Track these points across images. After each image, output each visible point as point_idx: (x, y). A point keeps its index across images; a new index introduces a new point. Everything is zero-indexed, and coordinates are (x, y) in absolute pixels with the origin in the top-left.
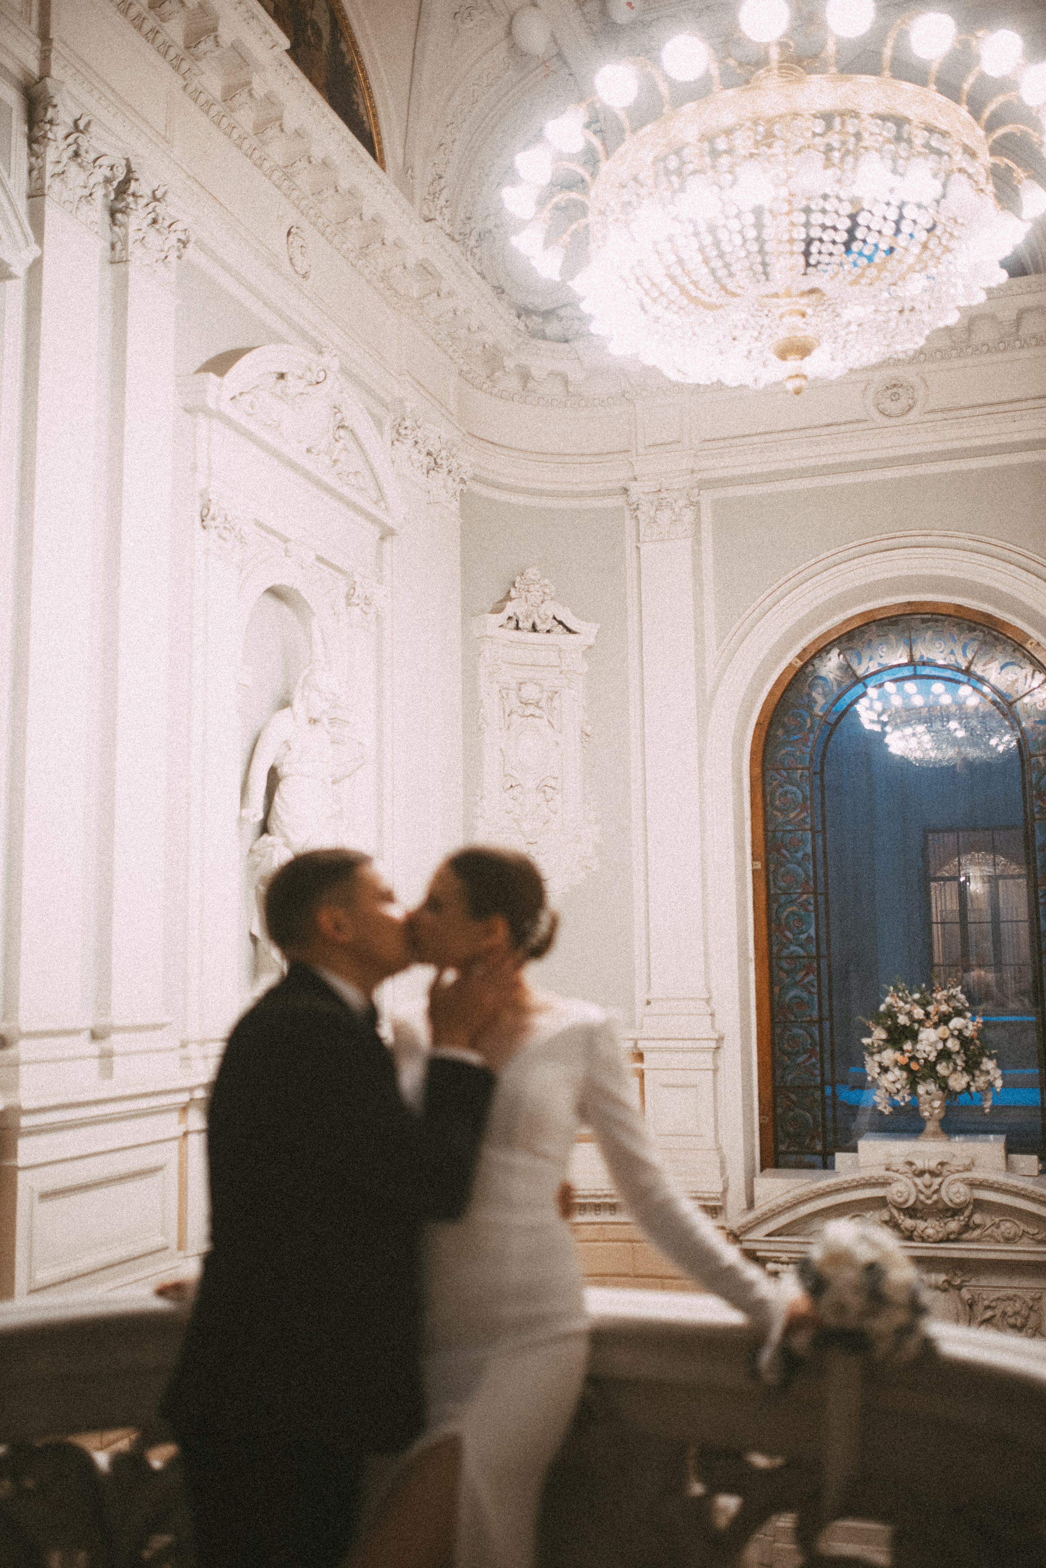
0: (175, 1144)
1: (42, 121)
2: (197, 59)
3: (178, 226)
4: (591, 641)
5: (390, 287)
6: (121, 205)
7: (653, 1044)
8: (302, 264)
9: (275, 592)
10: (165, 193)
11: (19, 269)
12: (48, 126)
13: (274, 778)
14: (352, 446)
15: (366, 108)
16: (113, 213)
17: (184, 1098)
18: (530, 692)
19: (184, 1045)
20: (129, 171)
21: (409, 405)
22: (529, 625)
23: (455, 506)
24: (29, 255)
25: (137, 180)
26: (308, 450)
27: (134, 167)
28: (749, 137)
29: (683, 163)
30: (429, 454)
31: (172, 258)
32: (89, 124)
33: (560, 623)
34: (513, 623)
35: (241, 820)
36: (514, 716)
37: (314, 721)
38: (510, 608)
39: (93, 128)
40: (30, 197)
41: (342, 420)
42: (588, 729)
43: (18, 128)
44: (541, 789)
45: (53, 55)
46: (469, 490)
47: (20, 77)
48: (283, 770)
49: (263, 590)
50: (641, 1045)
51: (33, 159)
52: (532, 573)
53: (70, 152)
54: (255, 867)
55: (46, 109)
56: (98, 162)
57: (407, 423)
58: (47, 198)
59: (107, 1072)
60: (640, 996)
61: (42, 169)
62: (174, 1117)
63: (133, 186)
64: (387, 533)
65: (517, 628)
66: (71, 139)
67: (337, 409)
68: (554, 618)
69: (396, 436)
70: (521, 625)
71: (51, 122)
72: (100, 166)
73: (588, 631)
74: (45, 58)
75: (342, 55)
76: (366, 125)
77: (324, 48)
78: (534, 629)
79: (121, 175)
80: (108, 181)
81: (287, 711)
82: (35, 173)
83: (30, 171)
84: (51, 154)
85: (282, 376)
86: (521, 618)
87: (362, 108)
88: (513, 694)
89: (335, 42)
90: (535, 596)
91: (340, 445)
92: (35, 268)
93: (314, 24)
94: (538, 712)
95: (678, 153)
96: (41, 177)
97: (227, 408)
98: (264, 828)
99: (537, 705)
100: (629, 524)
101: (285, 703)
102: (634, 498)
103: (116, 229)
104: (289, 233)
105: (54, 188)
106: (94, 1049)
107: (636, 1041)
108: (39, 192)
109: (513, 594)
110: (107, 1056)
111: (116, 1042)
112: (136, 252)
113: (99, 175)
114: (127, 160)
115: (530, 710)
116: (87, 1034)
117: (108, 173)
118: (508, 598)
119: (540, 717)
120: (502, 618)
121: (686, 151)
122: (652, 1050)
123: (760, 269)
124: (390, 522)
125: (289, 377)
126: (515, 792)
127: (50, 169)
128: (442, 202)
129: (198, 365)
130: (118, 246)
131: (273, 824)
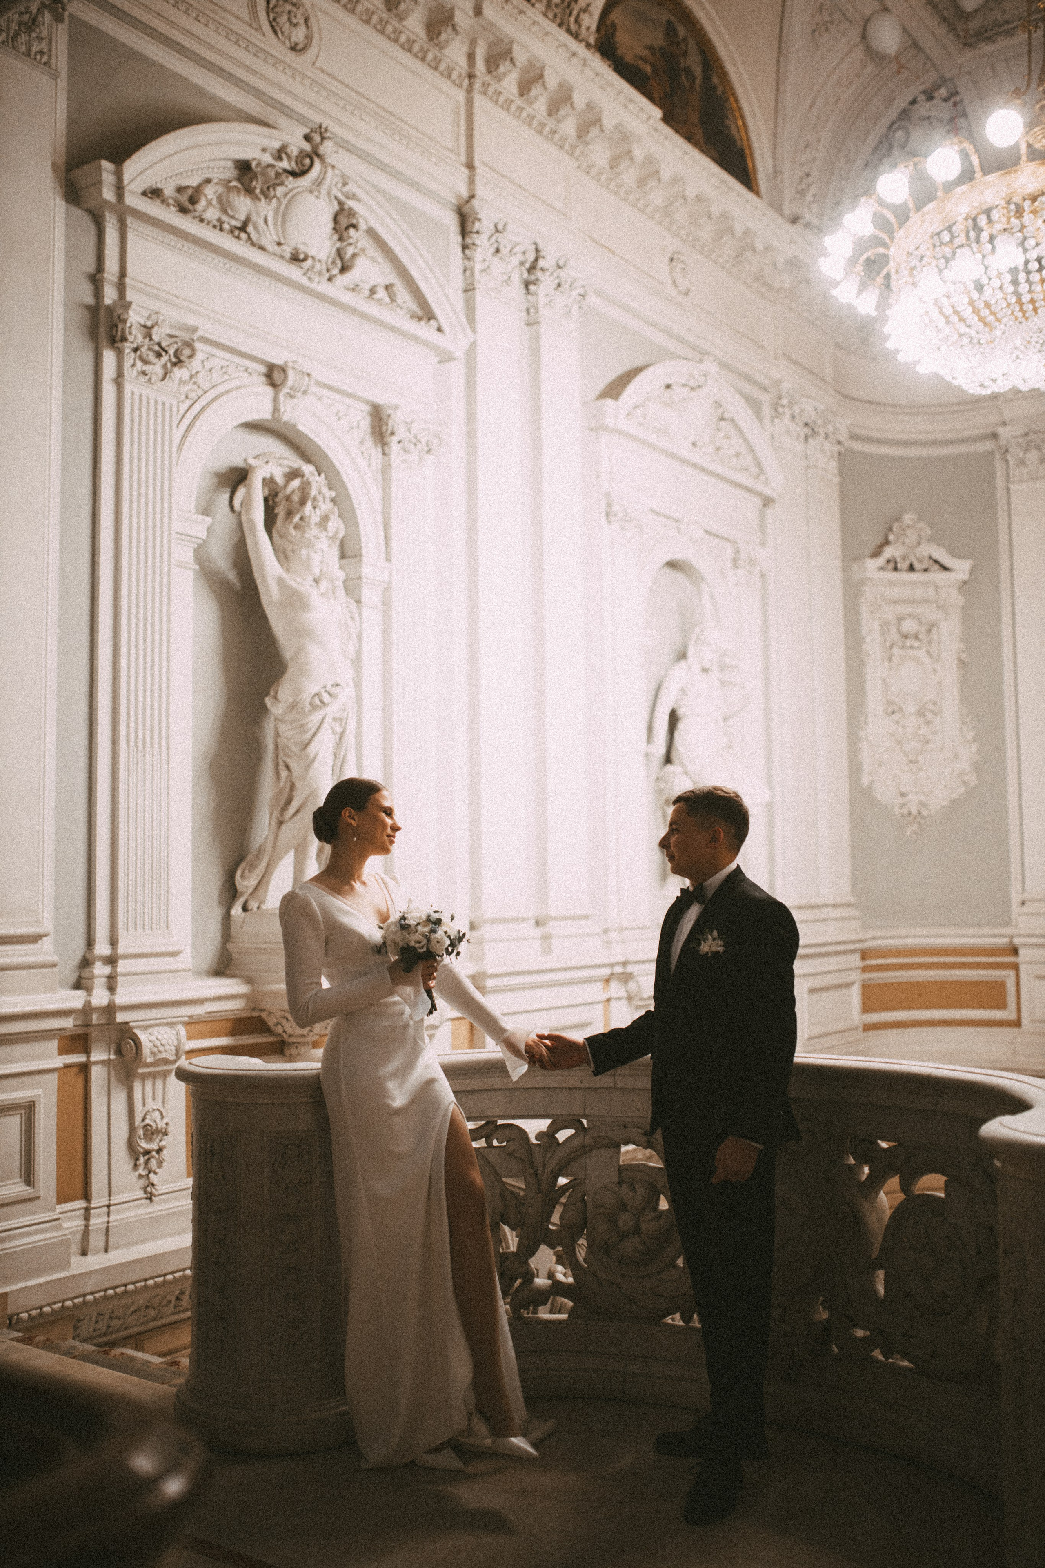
0: (601, 1006)
1: (471, 232)
2: (588, 144)
3: (578, 284)
4: (966, 577)
5: (766, 284)
6: (533, 278)
7: (1027, 940)
8: (683, 284)
9: (672, 565)
10: (566, 262)
11: (459, 353)
12: (475, 235)
13: (674, 719)
14: (732, 431)
15: (737, 127)
16: (527, 284)
17: (607, 971)
18: (909, 626)
19: (605, 931)
20: (537, 251)
21: (785, 386)
22: (906, 565)
23: (833, 465)
24: (465, 344)
25: (543, 257)
26: (694, 444)
27: (541, 247)
28: (1004, 215)
29: (953, 238)
30: (806, 424)
31: (575, 311)
32: (505, 225)
33: (936, 561)
34: (891, 565)
35: (647, 755)
36: (896, 650)
37: (705, 670)
38: (888, 552)
39: (508, 228)
40: (466, 291)
41: (723, 413)
42: (964, 656)
43: (455, 238)
44: (921, 713)
45: (477, 179)
46: (846, 450)
47: (454, 201)
48: (680, 712)
49: (661, 564)
50: (1016, 941)
51: (467, 263)
52: (908, 518)
53: (492, 250)
54: (659, 792)
55: (473, 223)
56: (514, 252)
57: (784, 401)
58: (477, 291)
59: (547, 950)
60: (1016, 897)
61: (472, 268)
62: (600, 985)
63: (541, 263)
64: (767, 502)
65: (896, 569)
66: (494, 238)
67: (718, 404)
68: (930, 558)
69: (774, 414)
70: (899, 565)
71: (477, 232)
72: (515, 254)
73: (962, 569)
74: (471, 181)
75: (715, 88)
76: (739, 143)
77: (698, 88)
78: (912, 568)
79: (531, 257)
80: (522, 263)
81: (683, 664)
82: (468, 272)
83: (465, 271)
84: (478, 254)
85: (668, 386)
86: (898, 559)
87: (734, 131)
88: (893, 630)
89: (707, 78)
90: (912, 537)
91: (721, 434)
92: (472, 351)
93: (688, 72)
94: (916, 644)
95: (949, 228)
96: (472, 275)
97: (622, 424)
98: (668, 760)
99: (916, 637)
100: (999, 467)
101: (682, 656)
102: (1003, 442)
103: (529, 297)
104: (672, 260)
105: (482, 281)
106: (538, 932)
107: (1012, 937)
108: (471, 287)
109: (891, 537)
110: (546, 937)
111: (554, 927)
112: (545, 312)
113: (515, 261)
114: (536, 244)
115: (908, 643)
116: (533, 922)
117: (522, 259)
118: (887, 542)
119: (919, 648)
120: (881, 561)
121: (954, 228)
122: (1025, 945)
123: (1020, 314)
124: (768, 492)
125: (674, 387)
126: (897, 716)
127: (478, 267)
128: (809, 198)
129: (598, 393)
130: (532, 311)
131: (674, 756)
